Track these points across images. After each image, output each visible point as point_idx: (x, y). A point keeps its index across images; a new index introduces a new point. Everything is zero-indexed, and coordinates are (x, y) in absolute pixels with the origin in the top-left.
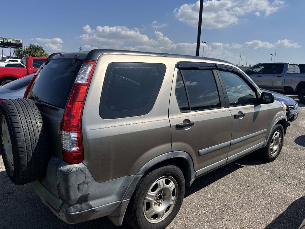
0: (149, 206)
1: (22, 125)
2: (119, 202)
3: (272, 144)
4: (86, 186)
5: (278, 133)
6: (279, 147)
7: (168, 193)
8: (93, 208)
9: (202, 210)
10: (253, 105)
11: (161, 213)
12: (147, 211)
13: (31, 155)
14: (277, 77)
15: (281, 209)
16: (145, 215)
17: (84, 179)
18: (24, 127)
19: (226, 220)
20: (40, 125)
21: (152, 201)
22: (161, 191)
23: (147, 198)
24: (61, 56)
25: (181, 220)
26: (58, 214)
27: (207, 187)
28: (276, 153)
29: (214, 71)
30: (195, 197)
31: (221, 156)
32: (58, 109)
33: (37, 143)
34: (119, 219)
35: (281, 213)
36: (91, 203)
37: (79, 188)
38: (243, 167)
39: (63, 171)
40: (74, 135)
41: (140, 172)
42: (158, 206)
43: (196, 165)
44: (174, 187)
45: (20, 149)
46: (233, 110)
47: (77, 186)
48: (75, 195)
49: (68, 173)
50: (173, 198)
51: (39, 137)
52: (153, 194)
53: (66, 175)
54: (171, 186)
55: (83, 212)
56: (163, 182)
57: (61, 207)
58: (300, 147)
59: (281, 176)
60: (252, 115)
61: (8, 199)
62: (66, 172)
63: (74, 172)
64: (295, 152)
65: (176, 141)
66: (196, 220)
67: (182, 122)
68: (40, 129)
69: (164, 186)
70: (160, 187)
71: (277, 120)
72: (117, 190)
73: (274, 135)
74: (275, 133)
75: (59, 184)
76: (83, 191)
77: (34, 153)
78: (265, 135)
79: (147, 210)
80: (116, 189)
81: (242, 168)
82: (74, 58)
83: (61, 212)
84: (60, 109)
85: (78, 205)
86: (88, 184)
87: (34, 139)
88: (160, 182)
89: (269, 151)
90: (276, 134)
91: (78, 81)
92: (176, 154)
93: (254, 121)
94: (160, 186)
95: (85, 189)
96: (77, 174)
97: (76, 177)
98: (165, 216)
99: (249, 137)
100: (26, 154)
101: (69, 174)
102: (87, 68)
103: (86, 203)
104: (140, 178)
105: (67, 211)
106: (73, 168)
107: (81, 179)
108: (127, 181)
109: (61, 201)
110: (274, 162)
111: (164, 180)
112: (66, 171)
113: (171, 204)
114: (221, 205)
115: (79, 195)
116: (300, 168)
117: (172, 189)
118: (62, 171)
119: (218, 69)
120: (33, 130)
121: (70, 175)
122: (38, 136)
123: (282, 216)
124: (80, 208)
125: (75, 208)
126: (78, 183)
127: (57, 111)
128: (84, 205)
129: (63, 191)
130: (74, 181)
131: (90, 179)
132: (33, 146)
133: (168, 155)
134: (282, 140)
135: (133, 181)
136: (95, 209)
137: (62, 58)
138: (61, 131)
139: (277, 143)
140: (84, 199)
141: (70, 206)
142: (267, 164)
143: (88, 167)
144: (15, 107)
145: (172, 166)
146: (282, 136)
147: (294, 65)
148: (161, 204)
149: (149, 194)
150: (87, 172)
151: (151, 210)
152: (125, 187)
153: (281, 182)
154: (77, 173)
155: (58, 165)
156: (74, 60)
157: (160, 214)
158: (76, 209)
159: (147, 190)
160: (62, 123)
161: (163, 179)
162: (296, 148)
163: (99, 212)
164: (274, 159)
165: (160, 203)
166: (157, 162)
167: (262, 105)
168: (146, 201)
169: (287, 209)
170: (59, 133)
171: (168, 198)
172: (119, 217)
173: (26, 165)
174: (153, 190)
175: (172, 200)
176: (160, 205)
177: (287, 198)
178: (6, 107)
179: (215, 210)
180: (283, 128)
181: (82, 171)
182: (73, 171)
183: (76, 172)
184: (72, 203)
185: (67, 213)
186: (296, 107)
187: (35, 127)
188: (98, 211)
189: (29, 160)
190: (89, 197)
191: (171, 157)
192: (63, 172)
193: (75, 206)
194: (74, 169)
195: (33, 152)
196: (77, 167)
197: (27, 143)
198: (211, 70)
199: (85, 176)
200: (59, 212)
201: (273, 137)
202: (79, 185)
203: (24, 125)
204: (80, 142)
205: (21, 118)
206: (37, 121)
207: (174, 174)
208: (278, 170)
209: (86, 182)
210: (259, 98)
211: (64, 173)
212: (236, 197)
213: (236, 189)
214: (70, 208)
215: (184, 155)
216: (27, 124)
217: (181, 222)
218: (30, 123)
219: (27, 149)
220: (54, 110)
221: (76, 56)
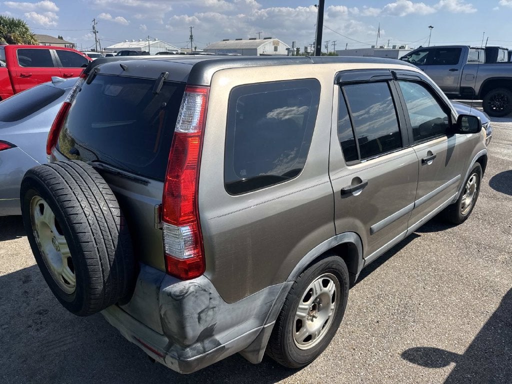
0: (300, 324)
1: (86, 217)
2: (260, 329)
3: (464, 197)
4: (211, 313)
5: (474, 177)
6: (473, 199)
7: (324, 301)
8: (221, 344)
9: (371, 317)
10: (446, 138)
11: (317, 333)
12: (298, 333)
13: (109, 269)
14: (450, 70)
15: (493, 306)
16: (295, 340)
17: (207, 302)
18: (90, 222)
19: (413, 331)
20: (116, 212)
21: (304, 317)
22: (316, 298)
23: (298, 313)
24: (124, 70)
25: (343, 337)
26: (163, 360)
27: (370, 275)
28: (467, 210)
29: (391, 83)
30: (355, 295)
31: (400, 229)
32: (147, 182)
33: (116, 246)
34: (259, 353)
35: (493, 311)
36: (218, 337)
37: (199, 319)
38: (420, 236)
39: (172, 293)
40: (186, 231)
41: (290, 278)
42: (310, 322)
43: (366, 249)
44: (334, 288)
45: (89, 261)
46: (420, 150)
47: (197, 316)
48: (193, 329)
49: (181, 297)
50: (333, 306)
51: (119, 236)
52: (307, 305)
53: (178, 301)
54: (330, 289)
55: (208, 354)
56: (319, 284)
57: (168, 348)
58: (500, 195)
59: (482, 248)
60: (445, 155)
62: (179, 296)
63: (192, 294)
64: (494, 204)
65: (342, 216)
66: (367, 334)
67: (350, 183)
68: (118, 220)
69: (321, 290)
70: (316, 294)
71: (476, 158)
72: (256, 310)
73: (469, 182)
74: (471, 177)
75: (165, 314)
76: (206, 321)
77: (113, 264)
78: (457, 184)
79: (297, 332)
80: (254, 309)
81: (419, 238)
82: (160, 79)
83: (167, 357)
84: (150, 180)
85: (199, 345)
86: (215, 309)
87: (111, 241)
88: (316, 285)
89: (461, 206)
90: (471, 181)
91: (180, 128)
92: (341, 239)
93: (446, 166)
94: (316, 291)
95: (209, 319)
96: (196, 297)
97: (195, 301)
98: (321, 335)
99: (439, 191)
100: (101, 269)
101: (184, 298)
103: (210, 339)
104: (290, 287)
105: (179, 356)
106: (189, 287)
107: (204, 302)
108: (271, 293)
109: (167, 340)
110: (465, 224)
111: (321, 280)
112: (178, 293)
113: (329, 317)
114: (399, 305)
115: (200, 328)
116: (506, 232)
117: (332, 292)
118: (169, 294)
119: (396, 79)
120: (106, 224)
121: (185, 300)
122: (116, 233)
123: (495, 316)
124: (201, 348)
125: (194, 349)
126: (199, 311)
127: (144, 184)
128: (207, 343)
129: (173, 327)
130: (191, 308)
131: (217, 300)
132: (110, 253)
133: (330, 242)
134: (478, 188)
135: (281, 293)
136: (224, 346)
138: (160, 222)
139: (470, 194)
140: (208, 333)
141: (186, 348)
142: (456, 228)
143: (213, 281)
144: (65, 183)
145: (333, 257)
146: (478, 182)
148: (316, 318)
149: (300, 306)
150: (213, 290)
151: (303, 330)
152: (269, 304)
153: (483, 259)
154: (197, 294)
155: (159, 283)
156: (161, 83)
157: (316, 335)
158: (195, 352)
159: (298, 303)
160: (161, 208)
161: (319, 280)
162: (494, 197)
163: (230, 349)
164: (466, 218)
165: (314, 317)
166: (314, 256)
167: (457, 135)
168: (296, 318)
169: (501, 305)
170: (157, 226)
171: (326, 308)
172: (258, 351)
173: (100, 287)
174: (306, 300)
175: (331, 310)
176: (314, 319)
177: (497, 286)
178: (48, 184)
179: (392, 314)
180: (481, 168)
181: (205, 290)
182: (190, 292)
183: (194, 293)
184: (188, 343)
185: (181, 359)
186: (488, 126)
187: (109, 218)
188: (228, 349)
189: (106, 278)
190: (215, 329)
191: (335, 244)
192: (174, 297)
193: (194, 346)
194: (192, 289)
195: (112, 263)
196: (196, 284)
197: (100, 249)
198: (387, 81)
199: (208, 297)
200: (164, 358)
201: (468, 185)
202: (199, 314)
203: (90, 217)
204: (198, 239)
205: (83, 205)
206: (110, 206)
207: (336, 269)
208: (473, 238)
209: (211, 306)
210: (454, 124)
211: (175, 298)
212: (420, 290)
213: (416, 275)
214: (186, 350)
215: (351, 238)
216: (95, 214)
217: (343, 340)
218: (99, 211)
219: (101, 260)
220: (138, 183)
221: (163, 74)
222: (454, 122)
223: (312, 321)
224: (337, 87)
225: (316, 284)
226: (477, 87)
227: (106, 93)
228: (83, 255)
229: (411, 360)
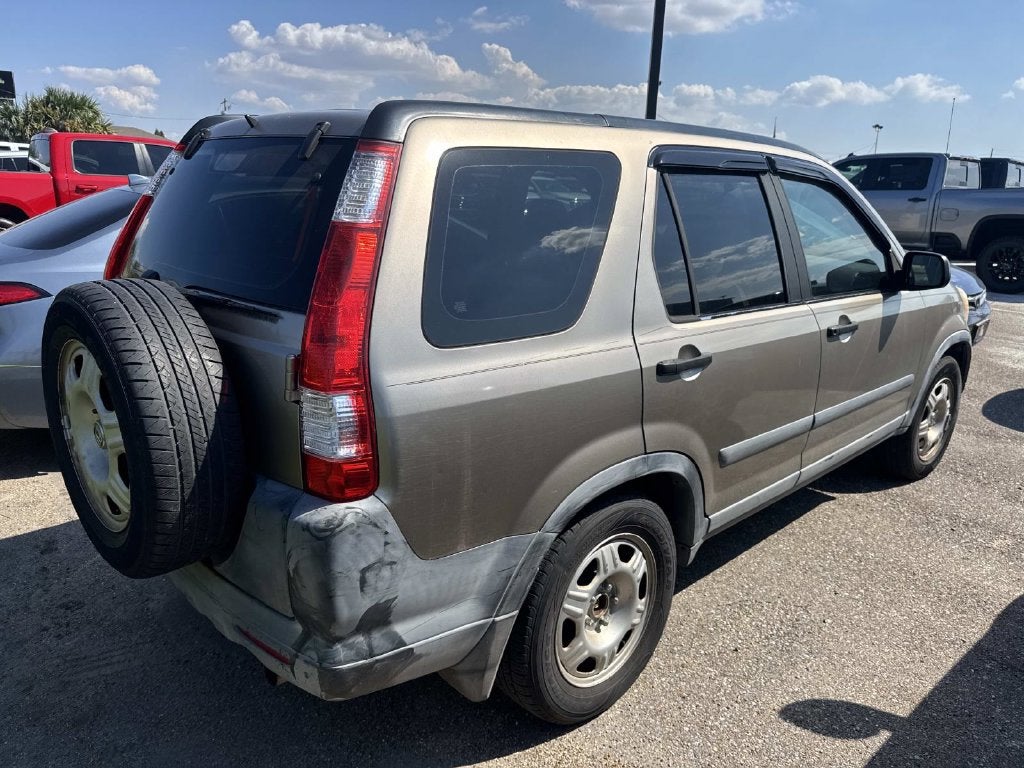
0: (570, 631)
1: (157, 371)
2: (487, 623)
3: (925, 423)
4: (386, 572)
5: (945, 387)
6: (944, 431)
7: (624, 590)
8: (405, 645)
9: (724, 640)
10: (880, 296)
11: (606, 655)
12: (566, 649)
13: (194, 475)
14: (910, 200)
15: (976, 629)
16: (561, 666)
17: (379, 550)
18: (164, 380)
19: (808, 670)
20: (215, 370)
21: (581, 615)
22: (604, 584)
23: (566, 606)
24: (252, 126)
25: (663, 675)
26: (289, 670)
28: (933, 452)
29: (765, 179)
31: (783, 466)
32: (276, 316)
33: (210, 433)
34: (483, 676)
35: (974, 640)
36: (401, 629)
37: (363, 582)
38: (833, 498)
39: (312, 525)
40: (343, 404)
41: (549, 524)
42: (594, 632)
43: (712, 496)
44: (643, 568)
45: (155, 454)
46: (824, 311)
47: (357, 575)
48: (351, 605)
49: (328, 533)
50: (641, 604)
51: (216, 413)
52: (586, 591)
53: (323, 541)
54: (635, 567)
55: (377, 661)
56: (612, 552)
57: (300, 646)
58: (1002, 430)
59: (957, 525)
60: (877, 330)
61: (68, 625)
62: (324, 530)
63: (351, 529)
64: (989, 447)
65: (658, 418)
66: (713, 672)
67: (675, 355)
68: (217, 385)
69: (616, 565)
70: (605, 571)
71: (945, 345)
72: (478, 583)
73: (933, 393)
74: (936, 386)
75: (296, 570)
76: (376, 590)
77: (202, 466)
78: (906, 394)
79: (565, 646)
80: (475, 582)
81: (831, 502)
82: (313, 134)
83: (299, 663)
84: (283, 313)
85: (360, 639)
86: (394, 566)
87: (201, 420)
88: (605, 554)
89: (917, 444)
90: (938, 392)
91: (342, 214)
92: (657, 463)
93: (881, 346)
94: (605, 566)
95: (384, 588)
96: (359, 535)
97: (356, 545)
98: (616, 664)
99: (864, 401)
100: (178, 474)
101: (335, 535)
102: (372, 170)
103: (384, 631)
104: (548, 544)
105: (321, 660)
106: (345, 516)
107: (373, 548)
108: (509, 552)
109: (298, 628)
110: (927, 480)
111: (615, 546)
112: (322, 526)
113: (634, 625)
114: (782, 622)
115: (365, 604)
116: (1013, 498)
117: (640, 575)
118: (306, 528)
119: (776, 172)
120: (193, 388)
121: (336, 540)
122: (211, 409)
123: (979, 650)
124: (365, 647)
125: (351, 647)
126: (363, 565)
127: (271, 320)
128: (377, 638)
129: (311, 596)
130: (348, 559)
131: (400, 550)
132: (197, 444)
133: (634, 466)
134: (954, 410)
135: (530, 554)
136: (412, 649)
137: (254, 132)
138: (296, 388)
139: (938, 420)
140: (379, 617)
141: (334, 643)
142: (908, 488)
143: (393, 509)
144: (124, 309)
145: (640, 501)
146: (954, 397)
147: (965, 159)
148: (606, 624)
149: (571, 592)
150: (392, 527)
151: (577, 644)
152: (504, 574)
153: (961, 545)
154: (360, 531)
155: (288, 507)
156: (315, 140)
157: (604, 659)
158: (353, 652)
159: (566, 582)
160: (299, 363)
161: (612, 544)
162: (991, 434)
163: (422, 660)
164: (929, 469)
165: (601, 622)
166: (601, 489)
167: (903, 293)
168: (563, 617)
169: (992, 629)
170: (290, 396)
171: (628, 605)
172: (482, 671)
173: (174, 508)
174: (585, 580)
175: (639, 611)
176: (602, 627)
177: (987, 594)
178: (92, 310)
179: (767, 638)
180: (958, 369)
181: (376, 525)
182: (345, 523)
183: (354, 528)
184: (338, 633)
185: (325, 665)
186: (981, 302)
187: (200, 378)
188: (420, 656)
189: (188, 492)
190: (394, 609)
191: (643, 471)
192: (314, 532)
193: (351, 641)
194: (350, 519)
195: (200, 463)
196: (359, 511)
197: (179, 434)
198: (756, 174)
199: (383, 541)
200: (292, 665)
201: (930, 399)
202: (364, 571)
203: (164, 372)
204: (367, 425)
205: (152, 349)
206: (204, 356)
207: (647, 527)
208: (942, 505)
209: (387, 559)
210: (898, 271)
211: (317, 534)
212: (826, 596)
213: (821, 569)
214: (334, 648)
215: (678, 465)
216: (173, 368)
217: (663, 679)
218: (183, 364)
219: (179, 455)
220: (260, 318)
221: (320, 124)
222: (896, 268)
223: (598, 630)
224: (653, 173)
225: (606, 552)
226: (964, 234)
227: (217, 168)
228: (146, 441)
229: (798, 723)
